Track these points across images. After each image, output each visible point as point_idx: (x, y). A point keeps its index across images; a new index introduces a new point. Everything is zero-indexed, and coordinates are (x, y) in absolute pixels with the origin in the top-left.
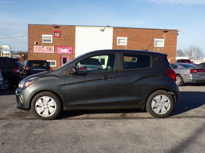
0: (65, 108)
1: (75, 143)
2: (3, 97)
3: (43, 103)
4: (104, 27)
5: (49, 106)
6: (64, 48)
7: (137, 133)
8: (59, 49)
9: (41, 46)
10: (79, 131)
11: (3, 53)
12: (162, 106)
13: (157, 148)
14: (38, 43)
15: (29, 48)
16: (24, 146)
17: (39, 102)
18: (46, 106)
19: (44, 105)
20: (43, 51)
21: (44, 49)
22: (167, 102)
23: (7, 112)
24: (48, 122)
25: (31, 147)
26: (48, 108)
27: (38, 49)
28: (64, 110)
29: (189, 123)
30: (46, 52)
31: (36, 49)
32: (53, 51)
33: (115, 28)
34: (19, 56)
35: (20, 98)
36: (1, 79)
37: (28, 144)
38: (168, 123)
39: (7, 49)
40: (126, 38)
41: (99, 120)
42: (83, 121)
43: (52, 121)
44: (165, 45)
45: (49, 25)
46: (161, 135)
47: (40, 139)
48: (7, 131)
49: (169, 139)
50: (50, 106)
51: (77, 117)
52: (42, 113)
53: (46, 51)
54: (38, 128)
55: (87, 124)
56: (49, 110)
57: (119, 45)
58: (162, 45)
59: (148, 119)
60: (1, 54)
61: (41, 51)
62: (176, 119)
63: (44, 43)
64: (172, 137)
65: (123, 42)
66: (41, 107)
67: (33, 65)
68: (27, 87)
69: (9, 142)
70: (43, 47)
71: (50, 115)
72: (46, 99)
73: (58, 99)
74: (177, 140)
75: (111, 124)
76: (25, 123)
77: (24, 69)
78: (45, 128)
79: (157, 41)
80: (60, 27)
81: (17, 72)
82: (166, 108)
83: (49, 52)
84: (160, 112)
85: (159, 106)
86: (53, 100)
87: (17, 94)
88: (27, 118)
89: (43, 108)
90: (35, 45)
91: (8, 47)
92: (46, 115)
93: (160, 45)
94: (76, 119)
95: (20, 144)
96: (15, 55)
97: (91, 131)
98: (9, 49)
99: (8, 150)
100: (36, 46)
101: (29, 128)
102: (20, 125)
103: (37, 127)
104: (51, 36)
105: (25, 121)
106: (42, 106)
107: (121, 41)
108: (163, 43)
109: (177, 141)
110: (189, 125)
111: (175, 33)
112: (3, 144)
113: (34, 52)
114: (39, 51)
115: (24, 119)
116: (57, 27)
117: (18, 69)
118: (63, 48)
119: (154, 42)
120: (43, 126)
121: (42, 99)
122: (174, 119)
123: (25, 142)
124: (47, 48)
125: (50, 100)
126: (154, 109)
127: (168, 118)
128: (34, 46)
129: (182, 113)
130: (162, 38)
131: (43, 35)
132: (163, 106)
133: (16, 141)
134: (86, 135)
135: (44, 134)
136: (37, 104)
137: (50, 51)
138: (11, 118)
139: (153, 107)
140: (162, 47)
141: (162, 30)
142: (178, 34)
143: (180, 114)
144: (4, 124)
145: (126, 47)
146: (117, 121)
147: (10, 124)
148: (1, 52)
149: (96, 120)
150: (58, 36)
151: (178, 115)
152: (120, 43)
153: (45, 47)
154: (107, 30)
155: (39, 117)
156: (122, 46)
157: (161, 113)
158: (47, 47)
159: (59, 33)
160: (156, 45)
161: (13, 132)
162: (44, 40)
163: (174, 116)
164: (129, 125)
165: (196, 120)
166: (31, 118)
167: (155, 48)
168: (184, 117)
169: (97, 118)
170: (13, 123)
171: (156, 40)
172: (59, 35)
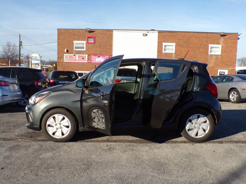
0: (81, 129)
1: (85, 170)
2: (19, 114)
3: (55, 122)
4: (147, 31)
5: (62, 126)
6: (100, 57)
7: (162, 161)
8: (93, 57)
9: (72, 55)
10: (94, 156)
11: (32, 63)
12: (199, 128)
13: (182, 180)
14: (69, 51)
15: (59, 57)
16: (25, 172)
17: (50, 121)
18: (58, 126)
19: (56, 125)
20: (75, 60)
21: (76, 57)
22: (205, 123)
23: (18, 132)
24: (61, 144)
25: (33, 173)
26: (61, 128)
27: (68, 58)
28: (80, 131)
29: (232, 150)
30: (78, 62)
31: (67, 58)
32: (86, 60)
33: (160, 32)
34: (50, 66)
35: (30, 116)
36: (19, 93)
37: (31, 170)
38: (205, 149)
39: (37, 58)
40: (174, 44)
41: (121, 143)
42: (102, 144)
43: (65, 143)
44: (222, 52)
45: (82, 30)
46: (191, 164)
47: (45, 164)
48: (11, 154)
49: (201, 168)
50: (64, 126)
51: (96, 139)
52: (54, 134)
53: (78, 60)
54: (48, 151)
55: (105, 148)
56: (62, 130)
57: (165, 52)
58: (219, 53)
59: (182, 144)
60: (30, 63)
61: (72, 60)
62: (217, 144)
63: (76, 51)
64: (205, 166)
65: (170, 49)
66: (53, 127)
67: (60, 77)
68: (37, 103)
69: (9, 167)
70: (74, 55)
71: (64, 136)
72: (59, 117)
73: (73, 117)
74: (211, 170)
75: (134, 148)
76: (34, 145)
77: (47, 82)
78: (54, 152)
79: (211, 48)
80: (95, 31)
81: (39, 85)
82: (204, 130)
83: (81, 62)
84: (197, 135)
85: (195, 127)
86: (66, 119)
87: (27, 112)
88: (38, 140)
89: (55, 127)
90: (65, 53)
91: (38, 56)
92: (59, 136)
93: (215, 52)
94: (94, 141)
95: (21, 170)
96: (46, 65)
97: (108, 157)
98: (39, 58)
99: (6, 176)
100: (66, 55)
101: (36, 151)
102: (27, 147)
103: (46, 150)
104: (85, 42)
105: (35, 142)
106: (54, 125)
107: (167, 47)
108: (220, 49)
109: (210, 172)
110: (230, 153)
111: (235, 37)
112: (2, 168)
113: (65, 61)
114: (70, 60)
115: (35, 140)
116: (91, 31)
117: (40, 82)
118: (98, 57)
119: (208, 49)
120: (53, 149)
121: (54, 118)
122: (214, 144)
123: (28, 168)
124: (79, 57)
125: (64, 119)
126: (189, 131)
127: (206, 142)
128: (65, 55)
129: (226, 137)
130: (219, 44)
131: (74, 42)
132: (201, 127)
133: (18, 165)
134: (100, 161)
135: (52, 158)
136: (48, 123)
137: (83, 60)
138: (21, 139)
139: (188, 129)
140: (218, 55)
141: (218, 33)
142: (239, 39)
143: (223, 138)
144: (10, 146)
145: (174, 55)
146: (143, 144)
147: (17, 145)
148: (30, 62)
149: (117, 143)
150: (92, 42)
151: (221, 140)
152: (166, 50)
153: (77, 56)
154: (150, 34)
155: (51, 139)
156: (169, 53)
157: (198, 137)
158: (79, 55)
159: (93, 38)
160: (211, 52)
161: (17, 155)
162: (76, 48)
163: (215, 140)
164: (156, 151)
165: (241, 146)
166: (42, 140)
167: (209, 56)
168: (227, 142)
169: (119, 141)
170: (21, 144)
171: (210, 46)
172: (94, 42)
